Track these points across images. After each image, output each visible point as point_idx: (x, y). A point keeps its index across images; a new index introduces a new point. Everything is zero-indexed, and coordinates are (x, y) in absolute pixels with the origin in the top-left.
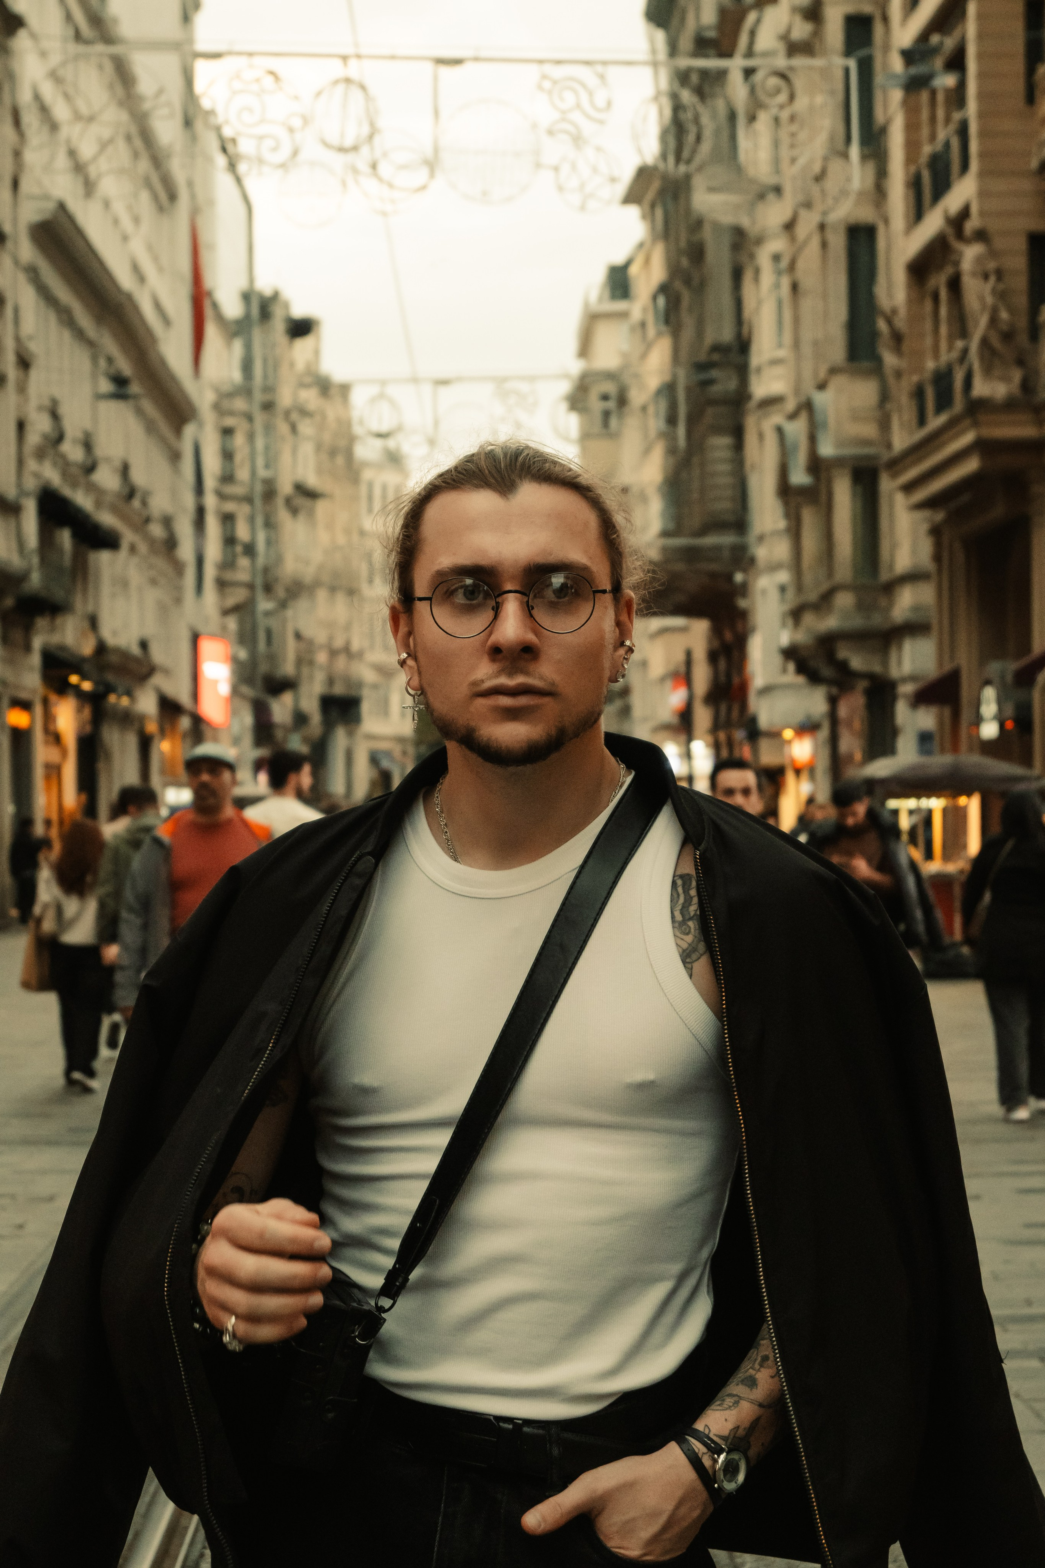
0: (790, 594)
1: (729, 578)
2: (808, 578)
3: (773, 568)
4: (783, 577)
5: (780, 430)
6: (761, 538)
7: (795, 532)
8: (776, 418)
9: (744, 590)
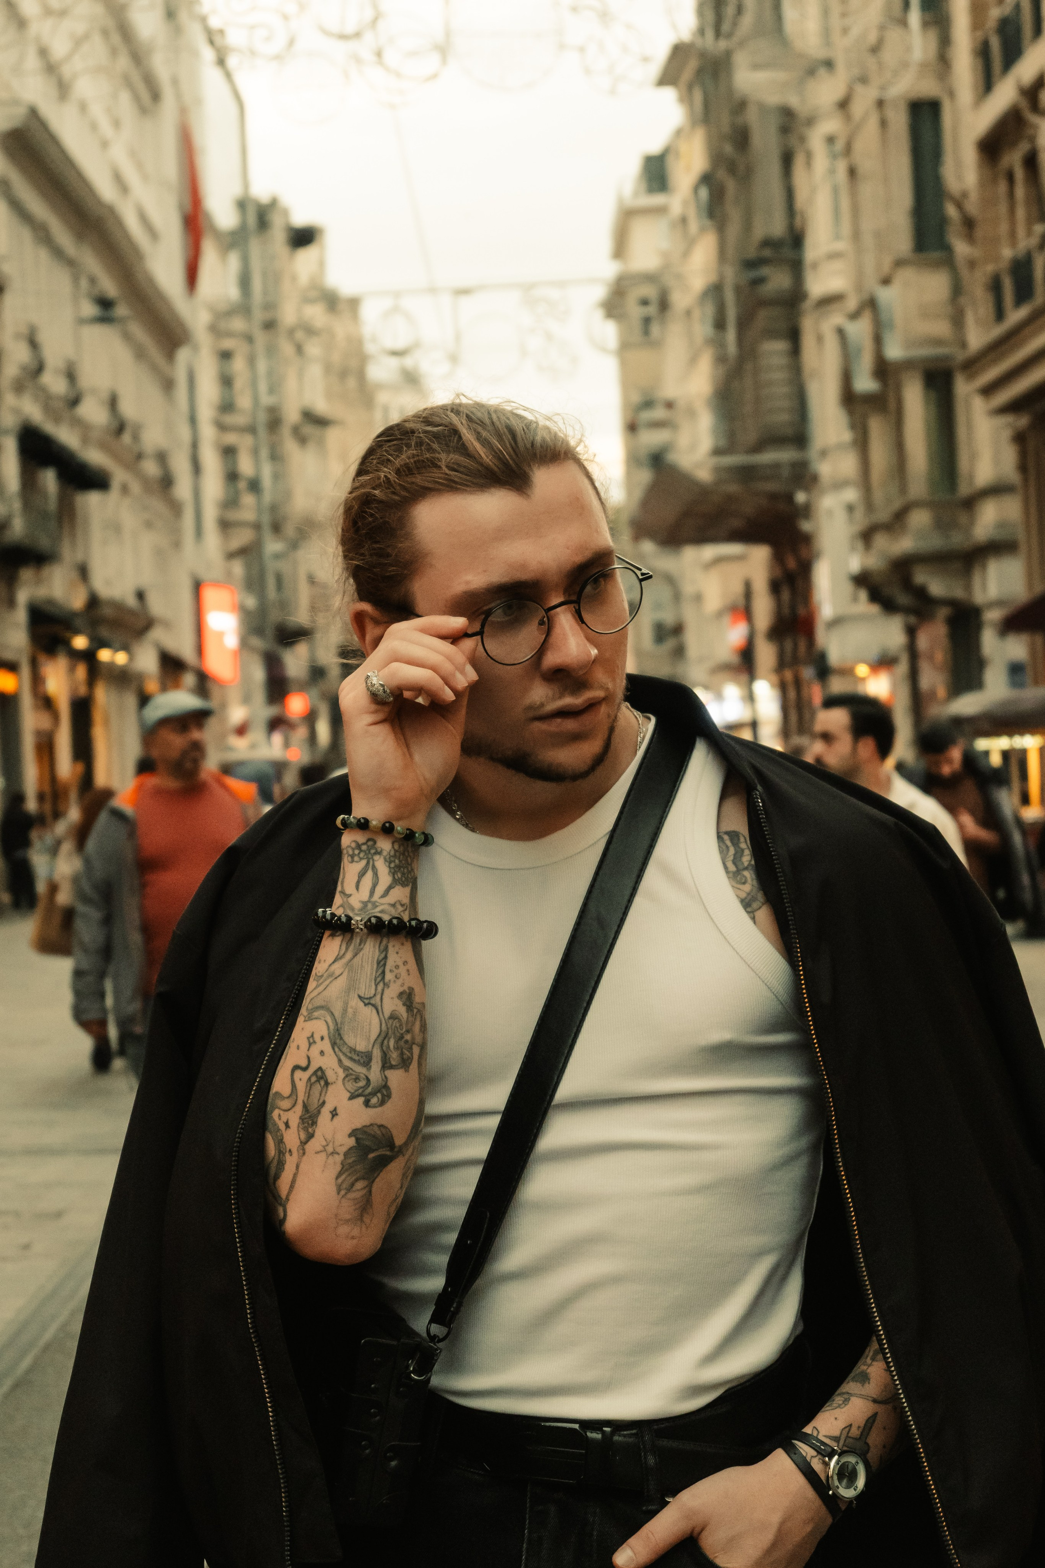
0: (859, 514)
1: (790, 498)
2: (878, 495)
3: (839, 485)
4: (851, 495)
5: (841, 332)
6: (824, 453)
7: (862, 444)
8: (836, 319)
9: (806, 511)
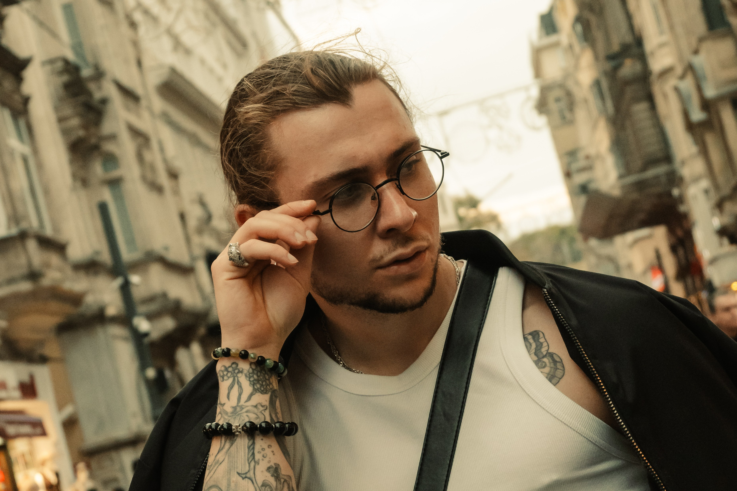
0: (712, 194)
1: (669, 194)
2: (720, 179)
3: (696, 179)
4: (704, 184)
5: (676, 89)
6: (683, 163)
7: (704, 152)
8: (672, 82)
9: (681, 199)
